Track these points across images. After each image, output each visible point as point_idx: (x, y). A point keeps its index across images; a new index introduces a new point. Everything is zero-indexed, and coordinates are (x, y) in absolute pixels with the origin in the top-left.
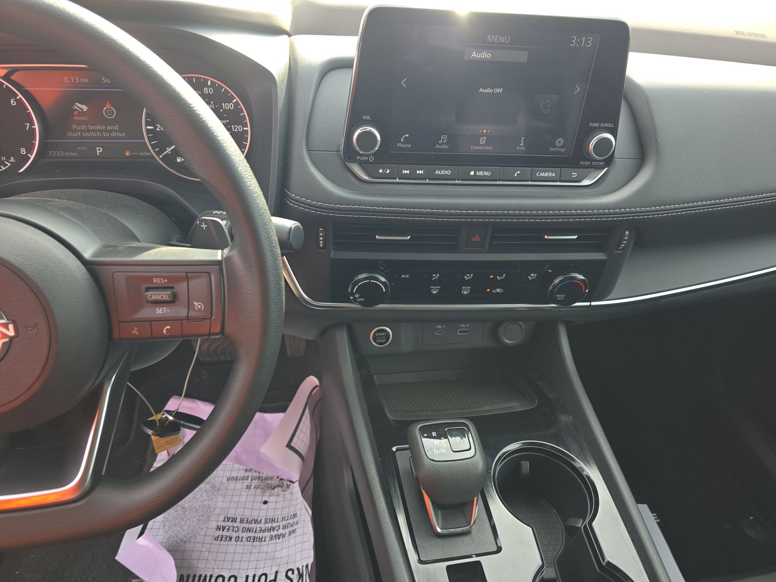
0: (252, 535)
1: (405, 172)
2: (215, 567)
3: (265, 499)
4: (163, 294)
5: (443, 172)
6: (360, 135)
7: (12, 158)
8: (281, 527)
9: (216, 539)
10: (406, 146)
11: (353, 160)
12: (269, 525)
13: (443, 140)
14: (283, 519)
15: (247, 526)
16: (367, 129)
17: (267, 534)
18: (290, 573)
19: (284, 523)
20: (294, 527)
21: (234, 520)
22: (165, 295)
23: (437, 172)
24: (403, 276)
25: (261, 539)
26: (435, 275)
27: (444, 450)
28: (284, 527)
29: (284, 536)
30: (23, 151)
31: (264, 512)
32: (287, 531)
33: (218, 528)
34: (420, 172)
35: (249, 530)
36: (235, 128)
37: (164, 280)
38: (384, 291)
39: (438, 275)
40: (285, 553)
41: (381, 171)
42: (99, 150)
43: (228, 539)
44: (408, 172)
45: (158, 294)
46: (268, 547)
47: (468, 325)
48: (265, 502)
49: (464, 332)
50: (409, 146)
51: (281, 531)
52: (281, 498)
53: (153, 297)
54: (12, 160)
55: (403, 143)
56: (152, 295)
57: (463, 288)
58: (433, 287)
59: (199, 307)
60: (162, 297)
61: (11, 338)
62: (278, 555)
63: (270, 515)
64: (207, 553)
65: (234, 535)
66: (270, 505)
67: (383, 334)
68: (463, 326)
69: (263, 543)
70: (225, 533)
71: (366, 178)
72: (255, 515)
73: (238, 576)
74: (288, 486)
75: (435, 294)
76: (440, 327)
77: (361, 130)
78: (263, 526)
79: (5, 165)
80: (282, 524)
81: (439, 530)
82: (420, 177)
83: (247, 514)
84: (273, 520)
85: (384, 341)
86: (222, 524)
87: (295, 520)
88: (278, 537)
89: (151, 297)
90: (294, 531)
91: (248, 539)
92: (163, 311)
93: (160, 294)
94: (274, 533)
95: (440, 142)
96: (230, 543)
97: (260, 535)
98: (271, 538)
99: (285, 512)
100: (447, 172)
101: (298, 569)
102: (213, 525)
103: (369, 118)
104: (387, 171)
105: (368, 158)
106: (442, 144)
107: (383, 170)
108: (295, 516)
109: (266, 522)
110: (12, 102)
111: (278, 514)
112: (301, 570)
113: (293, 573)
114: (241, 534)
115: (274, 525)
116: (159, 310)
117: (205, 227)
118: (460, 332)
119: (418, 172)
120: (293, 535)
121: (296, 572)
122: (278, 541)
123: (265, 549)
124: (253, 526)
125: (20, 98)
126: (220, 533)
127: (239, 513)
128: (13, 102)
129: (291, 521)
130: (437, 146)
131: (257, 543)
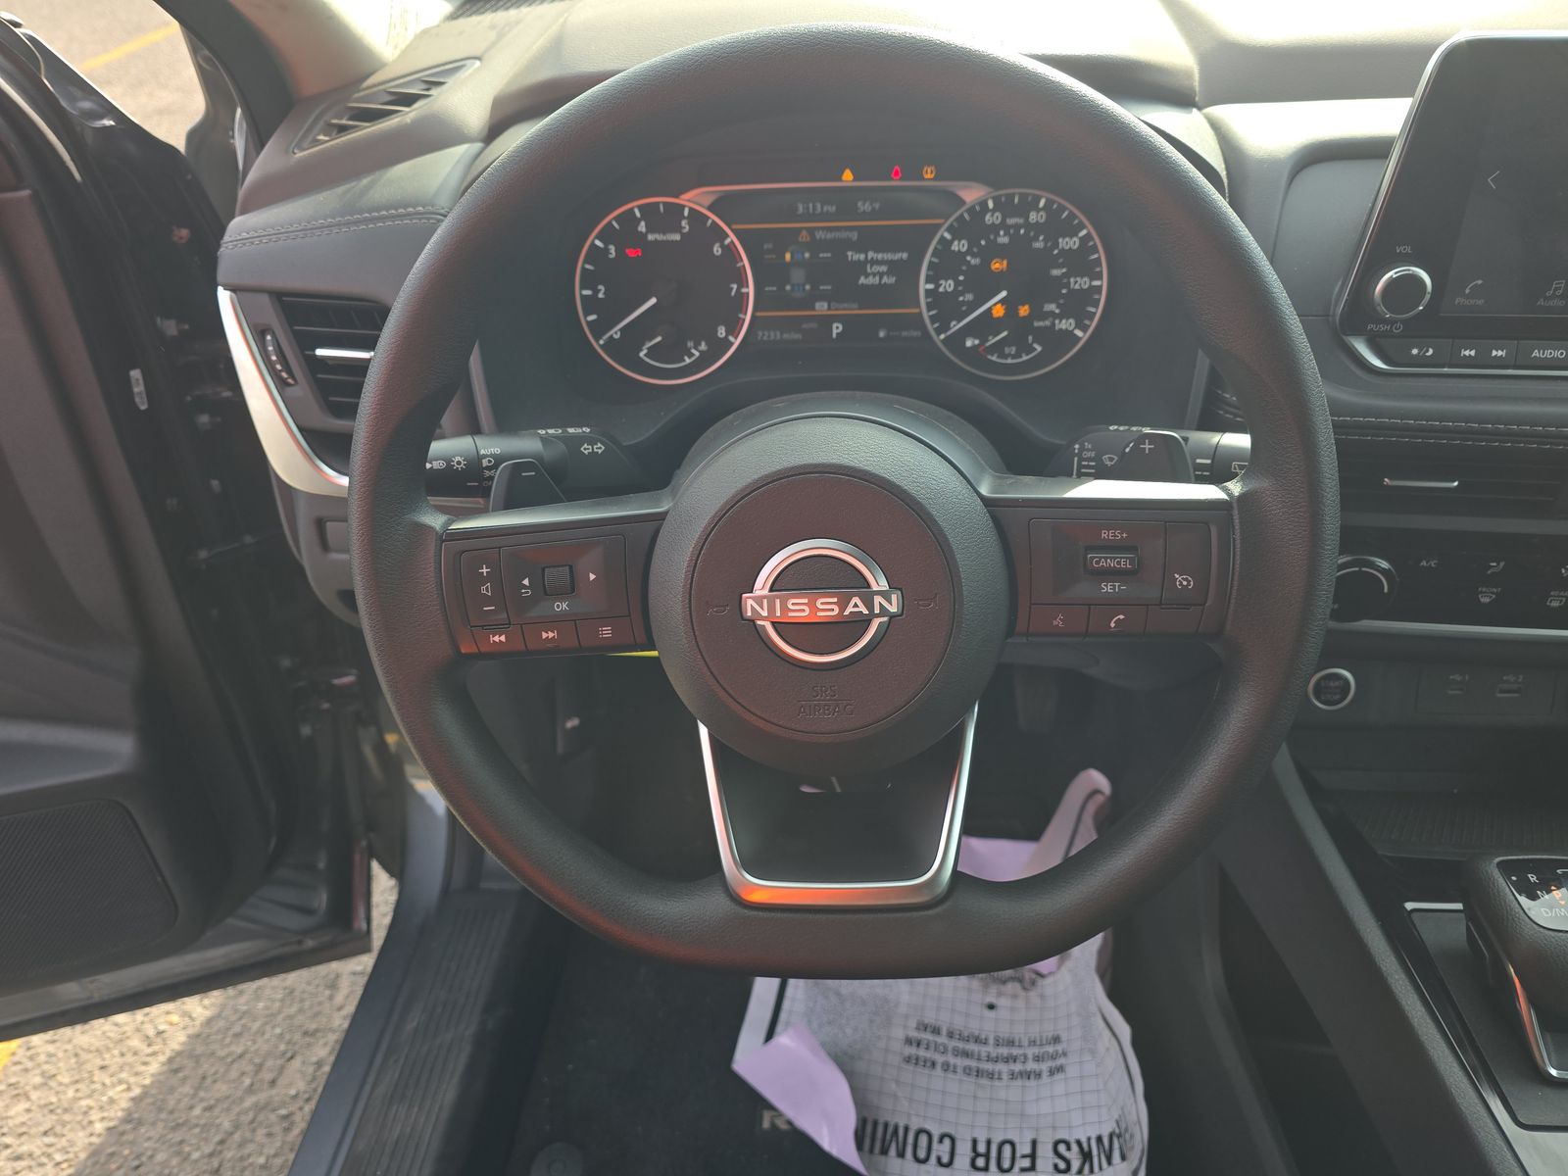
0: (973, 1064)
1: (1467, 353)
2: (912, 1112)
3: (990, 999)
4: (1121, 558)
5: (1549, 354)
6: (1392, 282)
7: (703, 343)
8: (1030, 1056)
9: (908, 1060)
10: (1472, 302)
11: (1357, 332)
12: (1004, 1051)
13: (1556, 289)
14: (1032, 1043)
15: (961, 1045)
16: (1409, 270)
17: (1001, 1067)
18: (1062, 1148)
19: (1036, 1050)
20: (1061, 1061)
21: (936, 1031)
22: (1123, 562)
23: (1536, 353)
24: (1424, 563)
25: (991, 1075)
26: (1495, 564)
27: (1563, 910)
28: (1037, 1059)
29: (1038, 1075)
30: (722, 332)
31: (989, 1025)
32: (1044, 1067)
33: (909, 1041)
34: (1500, 353)
35: (966, 1054)
36: (1076, 282)
37: (1121, 533)
38: (1386, 590)
39: (1502, 564)
40: (1045, 1107)
41: (1415, 351)
42: (837, 328)
43: (928, 1064)
44: (1473, 353)
45: (1111, 558)
46: (1009, 1091)
47: (1521, 677)
48: (991, 1007)
49: (1509, 691)
50: (1480, 302)
51: (1031, 1066)
52: (1020, 1003)
53: (1103, 563)
54: (703, 347)
55: (1468, 297)
56: (1101, 558)
57: (1552, 593)
58: (1484, 590)
59: (1185, 583)
60: (1119, 563)
61: (892, 617)
62: (1031, 1109)
63: (1004, 1031)
64: (894, 1086)
65: (940, 1059)
66: (1002, 1013)
67: (1337, 684)
68: (1512, 678)
69: (997, 1083)
70: (922, 1053)
71: (1377, 363)
72: (974, 1026)
73: (957, 1136)
74: (1033, 983)
75: (1485, 604)
76: (1458, 678)
77: (1396, 273)
78: (990, 1049)
79: (691, 355)
80: (1031, 1052)
81: (1554, 1072)
82: (1499, 363)
83: (959, 1023)
84: (1011, 1043)
85: (1337, 697)
86: (914, 1034)
87: (1060, 1048)
88: (1027, 1075)
89: (1098, 563)
90: (1060, 1069)
91: (967, 1071)
92: (1114, 589)
93: (1115, 558)
94: (1018, 1067)
95: (1549, 293)
96: (934, 1073)
97: (989, 1066)
98: (1013, 1076)
99: (1035, 1031)
100: (1557, 354)
101: (1079, 1143)
102: (899, 1033)
103: (1409, 249)
104: (1427, 351)
105: (1391, 327)
106: (1554, 296)
107: (1420, 351)
108: (1056, 1040)
109: (997, 1044)
110: (715, 249)
111: (1019, 1032)
112: (1085, 1145)
113: (1069, 1148)
114: (952, 1060)
115: (1015, 1051)
116: (1106, 586)
117: (1149, 449)
118: (1502, 691)
119: (1494, 353)
120: (1059, 1076)
121: (1075, 1148)
122: (1027, 1083)
123: (1002, 1094)
124: (971, 1047)
125: (732, 242)
126: (912, 1050)
127: (944, 1020)
128: (717, 250)
129: (1050, 1049)
130: (1541, 302)
131: (984, 1081)
